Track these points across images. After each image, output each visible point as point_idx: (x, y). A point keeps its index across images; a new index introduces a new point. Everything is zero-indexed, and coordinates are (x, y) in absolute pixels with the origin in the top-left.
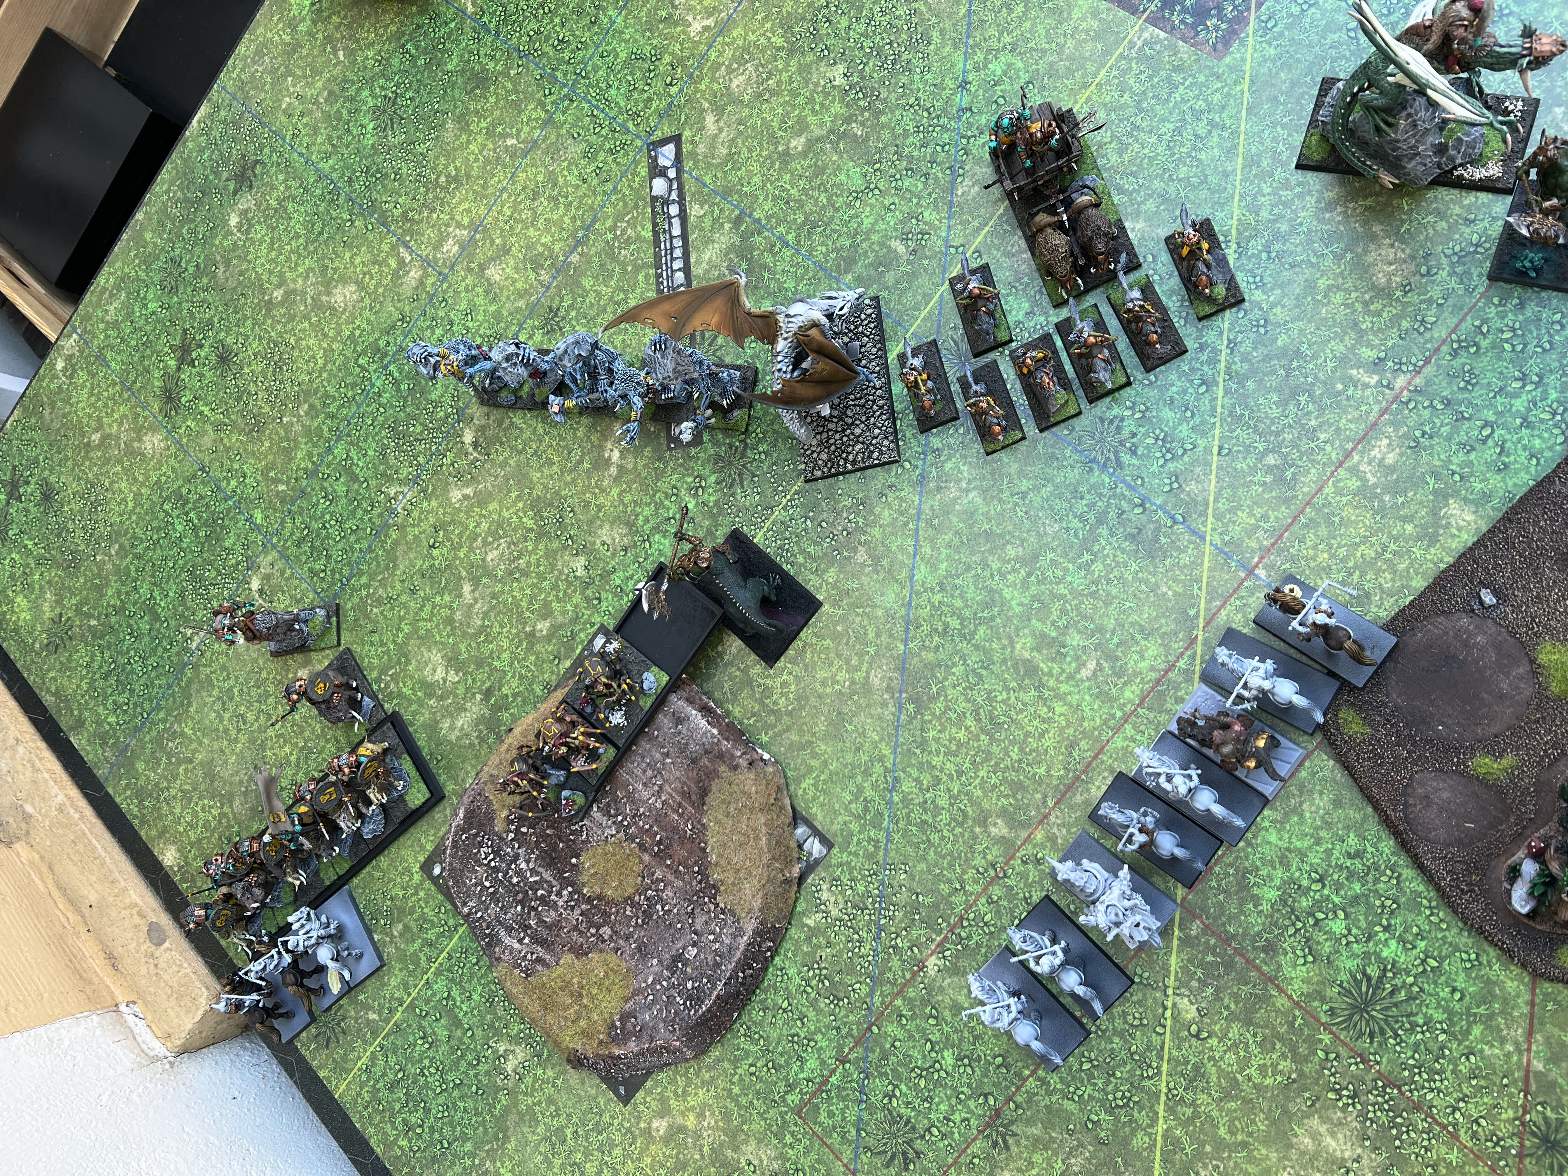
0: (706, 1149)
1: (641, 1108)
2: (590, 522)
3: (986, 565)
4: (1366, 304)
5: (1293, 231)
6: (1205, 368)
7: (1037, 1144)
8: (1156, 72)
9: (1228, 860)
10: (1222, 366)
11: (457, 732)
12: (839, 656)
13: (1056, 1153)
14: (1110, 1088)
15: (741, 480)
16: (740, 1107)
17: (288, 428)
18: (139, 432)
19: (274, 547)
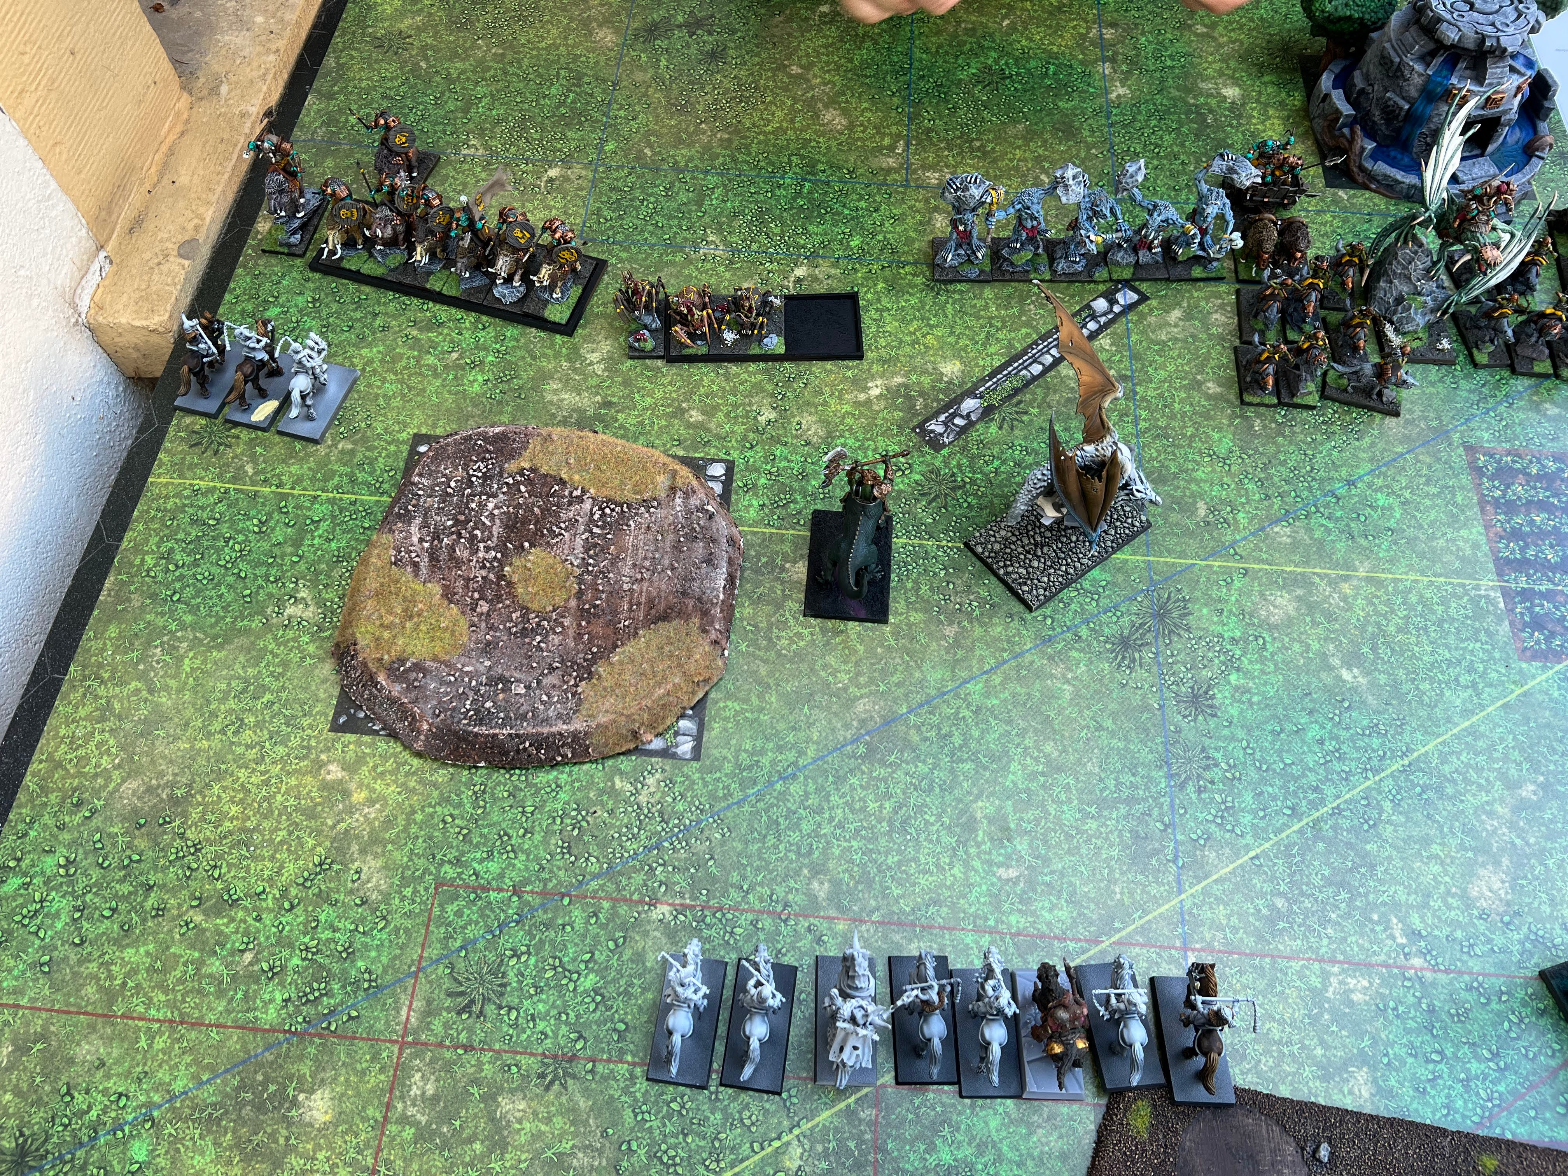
0: (343, 826)
1: (339, 746)
2: (808, 404)
3: (1022, 734)
4: (1448, 893)
5: (1451, 798)
6: (1304, 803)
7: (572, 1112)
8: (1474, 618)
9: (944, 1098)
10: (1317, 815)
11: (555, 398)
12: (857, 664)
13: (575, 1135)
14: (672, 1141)
15: (934, 500)
16: (406, 829)
17: (698, 131)
18: (606, 22)
19: (596, 171)
